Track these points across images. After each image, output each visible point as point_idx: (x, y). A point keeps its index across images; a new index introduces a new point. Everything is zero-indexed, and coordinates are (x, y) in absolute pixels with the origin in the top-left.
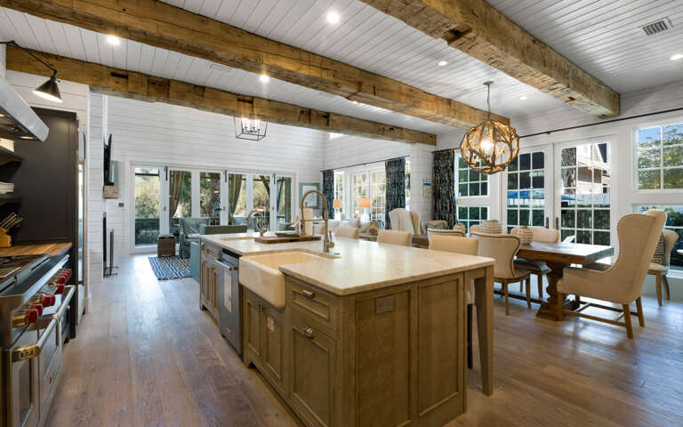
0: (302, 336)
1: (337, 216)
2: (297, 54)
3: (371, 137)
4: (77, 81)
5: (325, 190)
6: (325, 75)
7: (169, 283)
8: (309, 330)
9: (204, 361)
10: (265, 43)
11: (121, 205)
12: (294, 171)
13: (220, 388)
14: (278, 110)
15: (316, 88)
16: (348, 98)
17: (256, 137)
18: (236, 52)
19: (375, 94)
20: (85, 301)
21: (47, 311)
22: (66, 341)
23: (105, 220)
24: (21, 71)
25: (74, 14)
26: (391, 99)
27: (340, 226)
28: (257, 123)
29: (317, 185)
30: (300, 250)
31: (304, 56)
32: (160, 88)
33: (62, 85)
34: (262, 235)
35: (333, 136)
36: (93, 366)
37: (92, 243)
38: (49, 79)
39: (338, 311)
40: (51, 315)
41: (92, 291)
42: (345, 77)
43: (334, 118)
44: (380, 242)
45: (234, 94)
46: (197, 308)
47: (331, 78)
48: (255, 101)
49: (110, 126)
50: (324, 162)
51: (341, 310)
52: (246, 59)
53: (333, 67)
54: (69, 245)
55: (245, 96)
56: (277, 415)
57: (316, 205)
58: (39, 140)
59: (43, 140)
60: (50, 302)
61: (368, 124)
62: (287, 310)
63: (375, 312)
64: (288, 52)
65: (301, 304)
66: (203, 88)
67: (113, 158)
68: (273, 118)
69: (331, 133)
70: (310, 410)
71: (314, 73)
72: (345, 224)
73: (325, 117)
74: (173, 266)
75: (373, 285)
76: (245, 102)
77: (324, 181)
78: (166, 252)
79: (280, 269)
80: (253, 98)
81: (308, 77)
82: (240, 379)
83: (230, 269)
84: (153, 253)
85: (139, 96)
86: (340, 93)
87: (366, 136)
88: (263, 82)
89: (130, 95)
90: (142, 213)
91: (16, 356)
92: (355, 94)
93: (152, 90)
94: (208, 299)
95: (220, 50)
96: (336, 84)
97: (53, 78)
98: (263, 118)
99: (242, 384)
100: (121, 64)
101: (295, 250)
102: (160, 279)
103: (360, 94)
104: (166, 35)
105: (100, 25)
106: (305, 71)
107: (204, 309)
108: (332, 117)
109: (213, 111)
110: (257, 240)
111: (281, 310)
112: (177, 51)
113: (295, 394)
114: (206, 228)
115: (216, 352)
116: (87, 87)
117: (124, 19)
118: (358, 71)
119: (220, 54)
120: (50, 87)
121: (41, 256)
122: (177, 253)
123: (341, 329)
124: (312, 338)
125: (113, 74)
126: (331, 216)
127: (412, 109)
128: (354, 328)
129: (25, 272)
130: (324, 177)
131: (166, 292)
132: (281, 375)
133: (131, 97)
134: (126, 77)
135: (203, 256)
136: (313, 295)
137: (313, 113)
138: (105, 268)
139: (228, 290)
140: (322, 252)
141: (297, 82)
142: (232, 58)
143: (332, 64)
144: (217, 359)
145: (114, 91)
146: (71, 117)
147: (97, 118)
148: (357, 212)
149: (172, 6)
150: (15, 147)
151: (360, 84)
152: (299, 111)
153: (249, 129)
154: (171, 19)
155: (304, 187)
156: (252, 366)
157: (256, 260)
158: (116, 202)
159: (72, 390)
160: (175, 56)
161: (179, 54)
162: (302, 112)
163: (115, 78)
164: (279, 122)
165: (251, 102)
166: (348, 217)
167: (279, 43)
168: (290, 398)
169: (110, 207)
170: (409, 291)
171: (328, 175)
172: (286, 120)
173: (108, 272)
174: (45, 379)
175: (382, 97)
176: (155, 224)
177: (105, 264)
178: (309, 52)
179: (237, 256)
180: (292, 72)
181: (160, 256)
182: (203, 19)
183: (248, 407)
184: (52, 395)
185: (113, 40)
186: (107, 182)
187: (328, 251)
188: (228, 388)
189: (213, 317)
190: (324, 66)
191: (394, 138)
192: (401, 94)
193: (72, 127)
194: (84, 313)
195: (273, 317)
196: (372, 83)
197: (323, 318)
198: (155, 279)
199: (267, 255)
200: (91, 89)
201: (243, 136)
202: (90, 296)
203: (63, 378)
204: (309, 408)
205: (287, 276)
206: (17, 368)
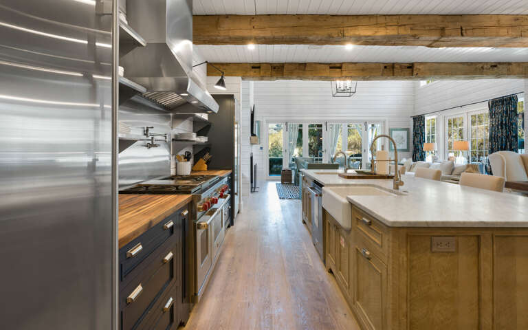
0: (362, 255)
1: (429, 159)
2: (373, 21)
3: (465, 79)
4: (236, 76)
5: (416, 134)
6: (402, 31)
7: (285, 202)
8: (367, 253)
9: (299, 258)
10: (346, 18)
11: (261, 148)
12: (382, 118)
13: (306, 280)
14: (363, 70)
15: (394, 44)
16: (430, 46)
17: (348, 94)
18: (322, 33)
19: (462, 35)
20: (239, 205)
21: (215, 206)
22: (229, 227)
23: (252, 158)
24: (212, 76)
25: (230, 38)
26: (485, 36)
27: (431, 168)
28: (348, 83)
29: (408, 130)
30: (373, 186)
31: (382, 20)
32: (278, 70)
33: (227, 79)
34: (346, 172)
35: (423, 83)
36: (239, 244)
37: (243, 171)
38: (220, 77)
39: (388, 240)
40: (216, 209)
41: (243, 200)
42: (424, 27)
43: (418, 67)
44: (461, 185)
45: (327, 64)
46: (301, 222)
47: (409, 32)
48: (344, 66)
49: (255, 99)
50: (414, 108)
51: (391, 239)
52: (330, 36)
53: (411, 22)
54: (230, 172)
55: (335, 64)
56: (345, 315)
57: (406, 148)
58: (214, 113)
59: (216, 112)
60: (215, 201)
61: (460, 66)
62: (352, 233)
63: (431, 250)
64: (365, 21)
65: (362, 229)
66: (305, 64)
67: (256, 119)
68: (359, 77)
69: (422, 81)
70: (369, 320)
71: (391, 32)
72: (436, 166)
73: (409, 67)
74: (289, 190)
75: (427, 223)
76: (336, 68)
77: (414, 126)
78: (286, 180)
79: (348, 198)
80: (342, 64)
81: (385, 37)
82: (321, 279)
83: (316, 195)
84: (278, 180)
85: (267, 78)
86: (420, 43)
87: (458, 79)
88: (349, 50)
89: (262, 78)
90: (275, 154)
91: (199, 227)
92: (437, 41)
93: (274, 72)
94: (306, 216)
95: (311, 35)
96: (414, 36)
97: (222, 77)
98: (352, 78)
99: (322, 282)
100: (256, 60)
101: (368, 185)
102: (280, 198)
103: (443, 39)
104: (276, 35)
105: (242, 40)
106: (382, 32)
107: (304, 222)
108: (416, 66)
109: (312, 80)
110: (340, 175)
111: (349, 231)
112: (284, 44)
113: (358, 303)
114: (309, 165)
115: (308, 254)
116: (240, 78)
117: (255, 33)
118: (439, 18)
119: (311, 38)
120: (221, 83)
121: (215, 176)
122: (293, 182)
123: (391, 256)
124: (368, 259)
125: (253, 67)
126: (422, 158)
127: (520, 40)
128: (405, 259)
129: (206, 184)
130: (414, 121)
131: (283, 208)
132: (349, 283)
133: (262, 80)
134: (259, 67)
135: (304, 185)
136: (370, 223)
137: (396, 66)
138: (252, 188)
139: (316, 212)
140: (392, 188)
141: (374, 44)
142: (319, 38)
143: (410, 18)
144: (308, 259)
145: (254, 78)
146: (231, 97)
147: (247, 95)
148: (451, 155)
149: (280, 15)
150: (209, 118)
151: (443, 29)
152: (382, 66)
153: (342, 89)
154: (279, 24)
155: (393, 132)
156: (331, 271)
157: (333, 190)
158: (259, 146)
159: (228, 255)
160: (285, 47)
161: (288, 45)
162: (385, 67)
163: (254, 70)
164: (365, 79)
165: (340, 68)
166: (441, 159)
167: (357, 16)
168: (354, 304)
169: (255, 149)
170: (478, 237)
171: (419, 120)
172: (370, 76)
173: (253, 189)
174: (215, 244)
175: (473, 36)
176: (280, 162)
177: (252, 185)
178: (384, 15)
179: (321, 185)
180: (369, 36)
181: (282, 183)
182: (299, 16)
183: (323, 300)
184: (219, 254)
185: (251, 47)
186: (253, 135)
187: (397, 188)
188: (312, 281)
189: (309, 229)
190: (400, 24)
191: (498, 76)
192: (501, 27)
193: (232, 102)
194: (239, 212)
195: (344, 237)
196: (458, 25)
197: (377, 244)
198: (278, 197)
199: (344, 187)
200: (243, 79)
201: (338, 94)
202: (242, 203)
203: (226, 246)
204: (367, 317)
205: (352, 205)
206: (200, 232)
